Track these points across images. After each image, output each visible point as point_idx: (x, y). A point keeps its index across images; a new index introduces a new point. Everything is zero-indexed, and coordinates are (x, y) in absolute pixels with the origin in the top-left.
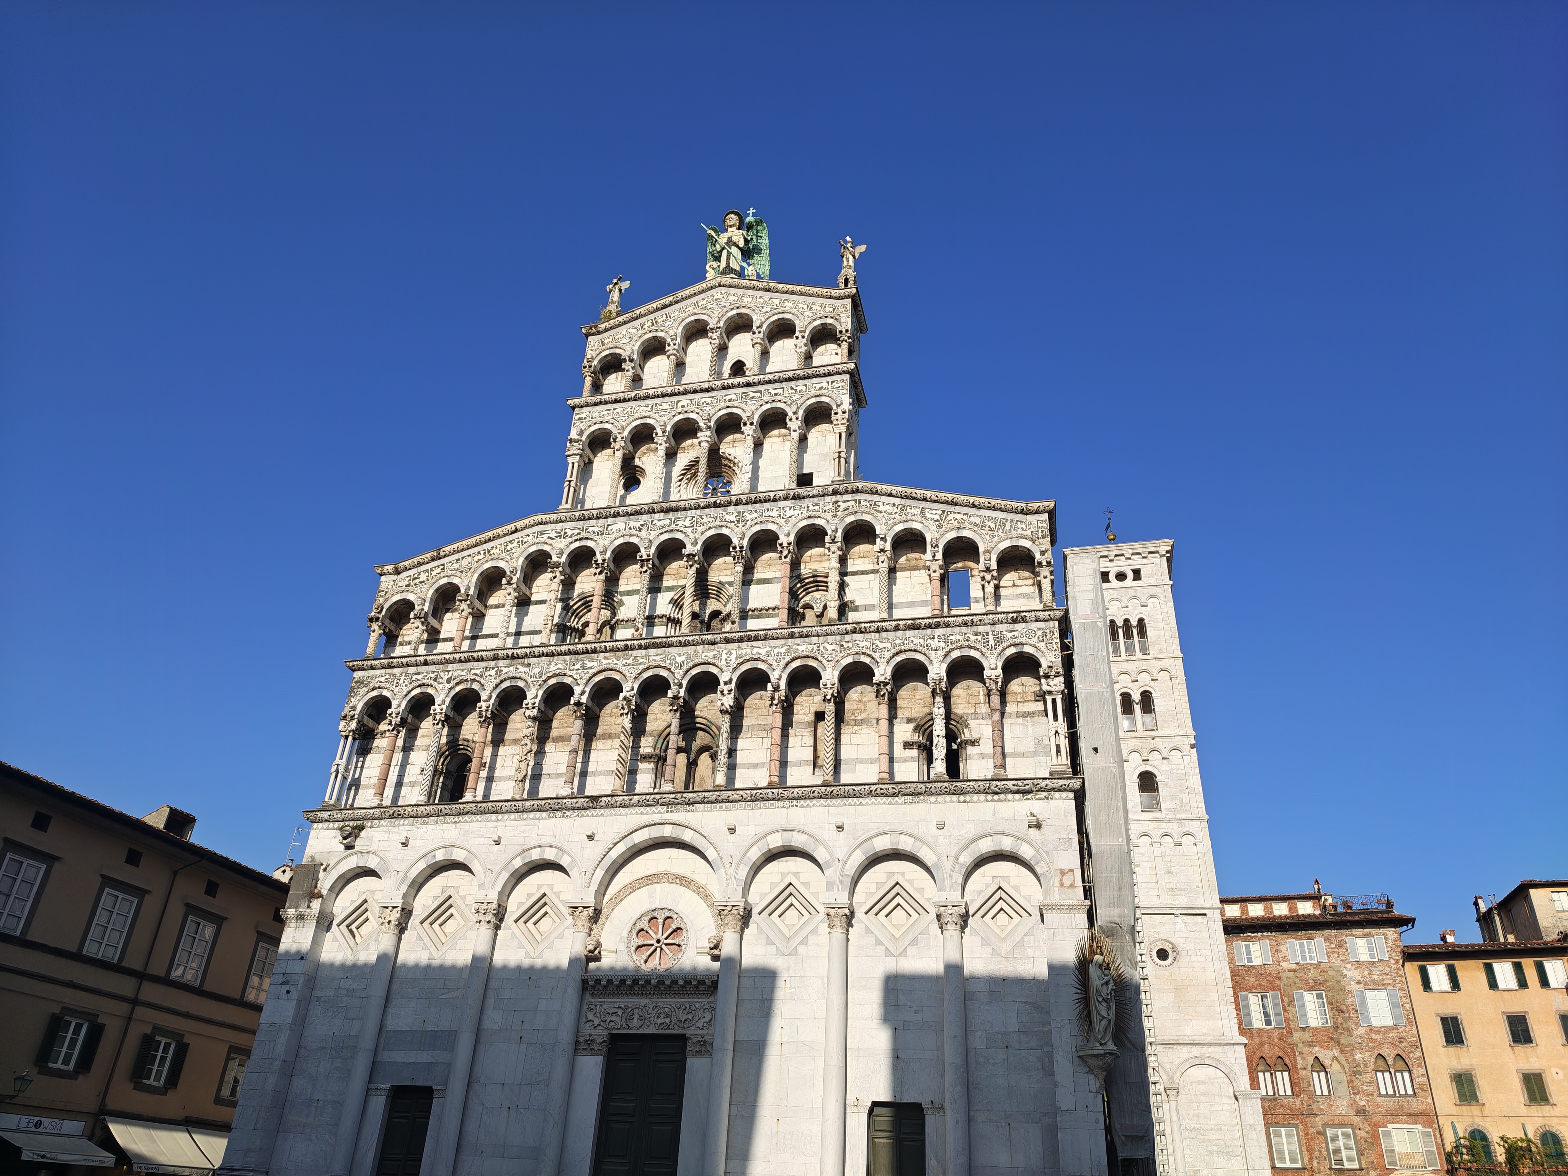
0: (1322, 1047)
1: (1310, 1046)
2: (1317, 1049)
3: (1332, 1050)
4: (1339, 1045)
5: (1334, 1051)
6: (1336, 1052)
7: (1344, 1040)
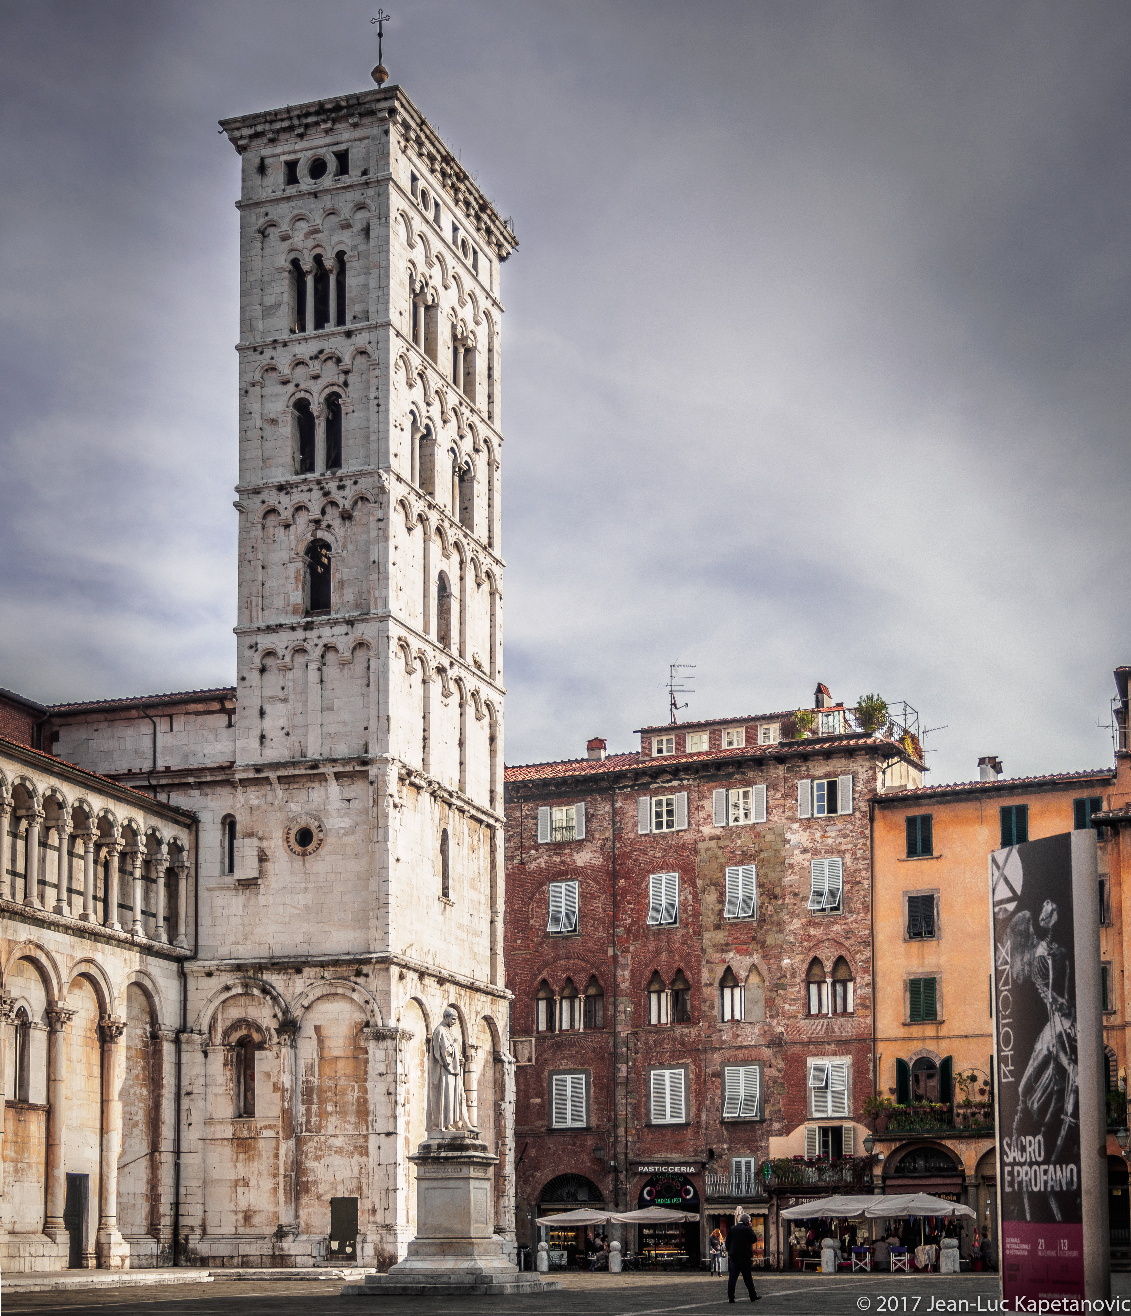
0: (738, 951)
1: (723, 951)
2: (731, 954)
3: (751, 955)
4: (761, 948)
5: (755, 957)
6: (756, 958)
7: (771, 940)
